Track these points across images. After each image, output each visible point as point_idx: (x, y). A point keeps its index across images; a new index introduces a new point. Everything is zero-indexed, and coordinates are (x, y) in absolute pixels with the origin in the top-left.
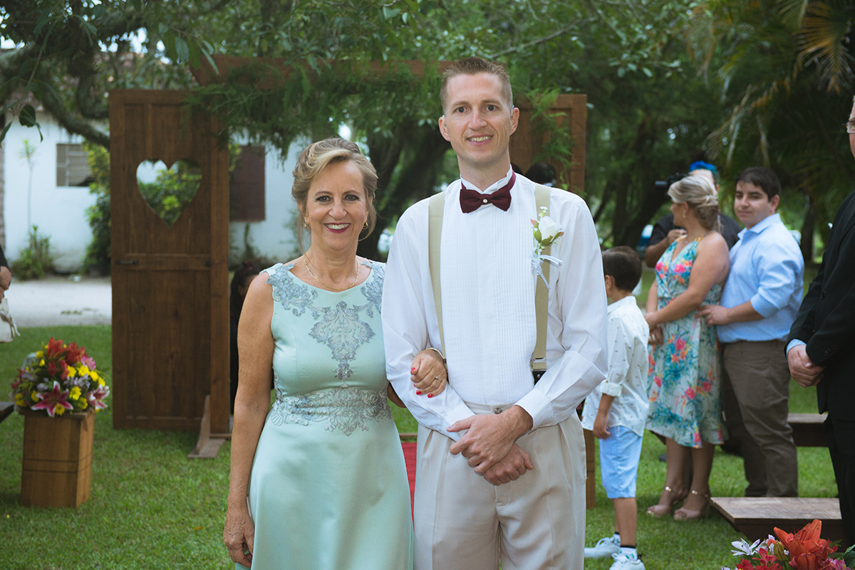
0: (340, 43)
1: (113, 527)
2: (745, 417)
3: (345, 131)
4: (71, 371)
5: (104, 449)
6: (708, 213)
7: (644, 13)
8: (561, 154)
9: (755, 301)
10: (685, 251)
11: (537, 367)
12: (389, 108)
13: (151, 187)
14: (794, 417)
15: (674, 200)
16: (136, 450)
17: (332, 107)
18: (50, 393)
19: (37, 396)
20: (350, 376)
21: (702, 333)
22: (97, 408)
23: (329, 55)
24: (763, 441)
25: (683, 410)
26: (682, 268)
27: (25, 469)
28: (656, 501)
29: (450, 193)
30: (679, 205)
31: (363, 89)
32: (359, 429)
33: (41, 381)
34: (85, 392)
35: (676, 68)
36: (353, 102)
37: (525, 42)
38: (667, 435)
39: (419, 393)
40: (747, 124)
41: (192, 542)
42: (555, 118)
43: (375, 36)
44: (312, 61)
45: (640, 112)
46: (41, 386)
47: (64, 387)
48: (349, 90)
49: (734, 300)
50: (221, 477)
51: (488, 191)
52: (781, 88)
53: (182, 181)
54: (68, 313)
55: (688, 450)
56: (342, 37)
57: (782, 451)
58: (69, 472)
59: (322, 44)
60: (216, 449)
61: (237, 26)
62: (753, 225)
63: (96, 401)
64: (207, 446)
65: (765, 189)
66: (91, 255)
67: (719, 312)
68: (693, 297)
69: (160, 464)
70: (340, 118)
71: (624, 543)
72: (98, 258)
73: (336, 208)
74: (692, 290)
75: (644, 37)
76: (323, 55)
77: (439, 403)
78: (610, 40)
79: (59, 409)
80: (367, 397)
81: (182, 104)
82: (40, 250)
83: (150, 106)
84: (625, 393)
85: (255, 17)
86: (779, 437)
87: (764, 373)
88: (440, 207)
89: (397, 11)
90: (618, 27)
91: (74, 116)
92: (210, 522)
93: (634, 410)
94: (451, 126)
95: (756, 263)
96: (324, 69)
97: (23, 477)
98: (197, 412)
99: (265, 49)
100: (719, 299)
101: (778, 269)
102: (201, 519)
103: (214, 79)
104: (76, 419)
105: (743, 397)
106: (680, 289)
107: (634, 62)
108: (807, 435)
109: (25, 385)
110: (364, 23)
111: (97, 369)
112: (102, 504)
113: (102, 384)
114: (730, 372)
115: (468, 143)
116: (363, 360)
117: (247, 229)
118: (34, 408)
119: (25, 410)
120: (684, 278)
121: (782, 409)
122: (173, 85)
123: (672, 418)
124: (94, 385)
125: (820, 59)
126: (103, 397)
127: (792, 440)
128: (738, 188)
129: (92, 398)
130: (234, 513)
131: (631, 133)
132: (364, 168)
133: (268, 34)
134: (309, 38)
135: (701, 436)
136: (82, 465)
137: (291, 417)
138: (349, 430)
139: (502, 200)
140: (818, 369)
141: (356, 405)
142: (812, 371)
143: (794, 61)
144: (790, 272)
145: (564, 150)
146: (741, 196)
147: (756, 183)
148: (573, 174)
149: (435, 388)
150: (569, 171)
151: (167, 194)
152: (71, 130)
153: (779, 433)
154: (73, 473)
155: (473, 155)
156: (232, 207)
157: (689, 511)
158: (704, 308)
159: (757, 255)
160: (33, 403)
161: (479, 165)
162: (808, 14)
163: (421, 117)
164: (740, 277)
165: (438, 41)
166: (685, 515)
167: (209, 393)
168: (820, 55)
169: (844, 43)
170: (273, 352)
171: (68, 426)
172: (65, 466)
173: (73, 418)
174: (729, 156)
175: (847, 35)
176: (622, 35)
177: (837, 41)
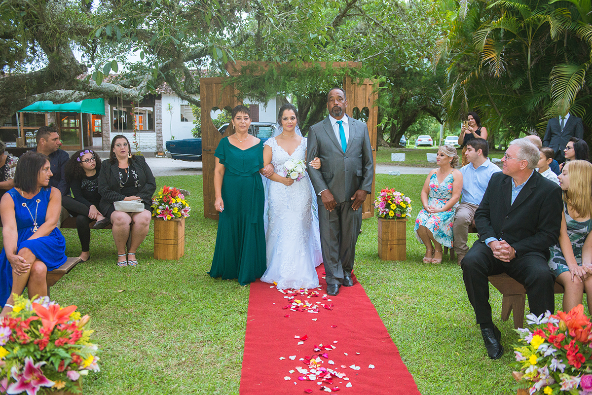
4: (174, 200)
13: (216, 121)
18: (164, 210)
19: (159, 211)
22: (186, 216)
27: (154, 243)
33: (160, 205)
34: (179, 209)
40: (458, 90)
46: (161, 207)
47: (171, 207)
52: (474, 75)
53: (228, 118)
58: (174, 245)
63: (185, 214)
79: (169, 217)
91: (184, 93)
97: (154, 247)
104: (176, 221)
107: (412, 65)
111: (185, 199)
112: (189, 258)
113: (187, 205)
118: (158, 217)
124: (184, 206)
125: (491, 62)
126: (188, 212)
129: (183, 212)
136: (180, 241)
143: (479, 64)
152: (183, 98)
154: (176, 245)
160: (158, 214)
162: (486, 44)
163: (321, 90)
169: (501, 55)
171: (173, 224)
172: (172, 242)
173: (175, 221)
174: (451, 104)
175: (503, 52)
176: (406, 54)
177: (498, 55)
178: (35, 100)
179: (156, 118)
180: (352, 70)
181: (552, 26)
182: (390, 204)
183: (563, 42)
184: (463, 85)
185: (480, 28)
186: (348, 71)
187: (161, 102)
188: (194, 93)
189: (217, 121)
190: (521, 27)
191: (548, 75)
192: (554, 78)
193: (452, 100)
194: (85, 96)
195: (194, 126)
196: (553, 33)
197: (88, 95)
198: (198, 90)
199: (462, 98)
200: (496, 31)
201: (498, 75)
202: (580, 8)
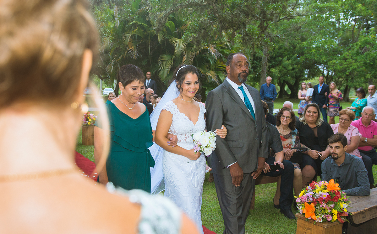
40: (115, 64)
52: (123, 56)
125: (131, 51)
162: (130, 41)
169: (136, 48)
174: (112, 71)
175: (137, 47)
181: (158, 37)
183: (165, 43)
184: (117, 61)
185: (126, 33)
190: (145, 35)
191: (158, 59)
192: (160, 61)
193: (112, 69)
196: (159, 40)
199: (117, 68)
200: (134, 36)
201: (135, 58)
202: (171, 29)
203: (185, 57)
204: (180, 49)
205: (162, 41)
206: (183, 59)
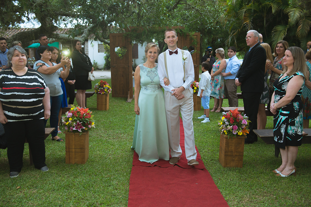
0: (153, 23)
1: (113, 114)
2: (229, 93)
3: (154, 40)
4: (105, 86)
5: (111, 101)
6: (222, 55)
7: (212, 16)
8: (195, 44)
9: (231, 72)
10: (218, 62)
11: (184, 80)
12: (162, 36)
14: (237, 94)
15: (216, 52)
16: (116, 101)
17: (151, 36)
18: (101, 90)
19: (99, 90)
20: (153, 82)
21: (221, 78)
22: (110, 93)
23: (151, 26)
24: (232, 98)
25: (217, 92)
26: (218, 66)
27: (97, 104)
28: (212, 109)
29: (167, 51)
30: (217, 54)
31: (157, 32)
32: (156, 91)
33: (100, 88)
34: (107, 90)
35: (218, 27)
36: (155, 35)
37: (189, 22)
38: (214, 97)
39: (165, 85)
41: (127, 116)
42: (194, 37)
43: (159, 22)
44: (147, 27)
45: (213, 36)
46: (100, 89)
47: (104, 89)
48: (155, 33)
49: (227, 71)
50: (132, 105)
51: (174, 51)
52: (239, 31)
53: (122, 51)
54: (102, 77)
55: (218, 99)
56: (153, 22)
57: (235, 99)
58: (105, 104)
59: (149, 23)
60: (131, 101)
61: (133, 20)
62: (231, 57)
64: (129, 100)
65: (234, 51)
66: (105, 66)
67: (224, 74)
68: (220, 71)
69: (121, 103)
70: (153, 38)
71: (207, 117)
72: (107, 66)
73: (152, 54)
74: (219, 70)
75: (212, 21)
76: (149, 26)
77: (169, 87)
78: (205, 22)
79: (103, 93)
80: (156, 86)
81: (123, 36)
82: (96, 65)
83: (117, 36)
84: (206, 89)
85: (136, 19)
86: (235, 97)
87: (232, 85)
88: (165, 54)
89: (163, 17)
90: (207, 19)
91: (102, 39)
92: (131, 113)
93: (208, 92)
94: (167, 40)
95: (231, 65)
96: (150, 29)
97: (97, 105)
98: (127, 94)
99: (138, 25)
100: (225, 71)
101: (235, 65)
102: (129, 113)
103: (129, 31)
105: (228, 90)
106: (217, 70)
107: (210, 26)
108: (239, 97)
109: (97, 89)
110: (157, 19)
111: (109, 86)
112: (111, 110)
113: (110, 88)
114: (226, 85)
115: (170, 43)
116: (156, 79)
117: (135, 60)
118: (98, 93)
119: (97, 93)
120: (218, 68)
121: (236, 92)
122: (120, 32)
123: (215, 94)
124: (109, 88)
125: (246, 25)
126: (110, 91)
127: (237, 97)
128: (228, 50)
130: (136, 106)
131: (211, 40)
132: (158, 48)
133: (139, 22)
134: (147, 22)
135: (220, 97)
136: (107, 103)
137: (144, 90)
138: (154, 92)
139: (176, 52)
140: (240, 83)
141: (155, 87)
142: (239, 83)
143: (241, 25)
144: (238, 66)
145: (196, 43)
146: (229, 52)
147: (232, 50)
148: (197, 48)
149: (168, 84)
150: (197, 47)
151: (119, 53)
152: (101, 41)
153: (235, 96)
155: (171, 45)
156: (133, 56)
157: (218, 111)
158: (222, 73)
159: (232, 63)
161: (172, 47)
162: (244, 16)
164: (229, 67)
165: (172, 22)
166: (217, 111)
167: (129, 90)
168: (246, 24)
170: (140, 79)
171: (104, 96)
172: (104, 103)
173: (105, 95)
174: (229, 45)
175: (252, 20)
176: (208, 21)
177: (250, 21)
178: (32, 43)
179: (85, 51)
180: (180, 30)
181: (273, 8)
182: (194, 87)
184: (234, 36)
185: (241, 9)
186: (179, 31)
187: (88, 43)
188: (107, 39)
189: (117, 52)
190: (260, 8)
191: (272, 30)
192: (273, 32)
193: (230, 43)
194: (55, 41)
195: (105, 55)
196: (273, 11)
197: (56, 40)
198: (108, 37)
199: (234, 41)
200: (249, 10)
203: (301, 26)
204: (295, 18)
205: (276, 12)
206: (298, 28)
